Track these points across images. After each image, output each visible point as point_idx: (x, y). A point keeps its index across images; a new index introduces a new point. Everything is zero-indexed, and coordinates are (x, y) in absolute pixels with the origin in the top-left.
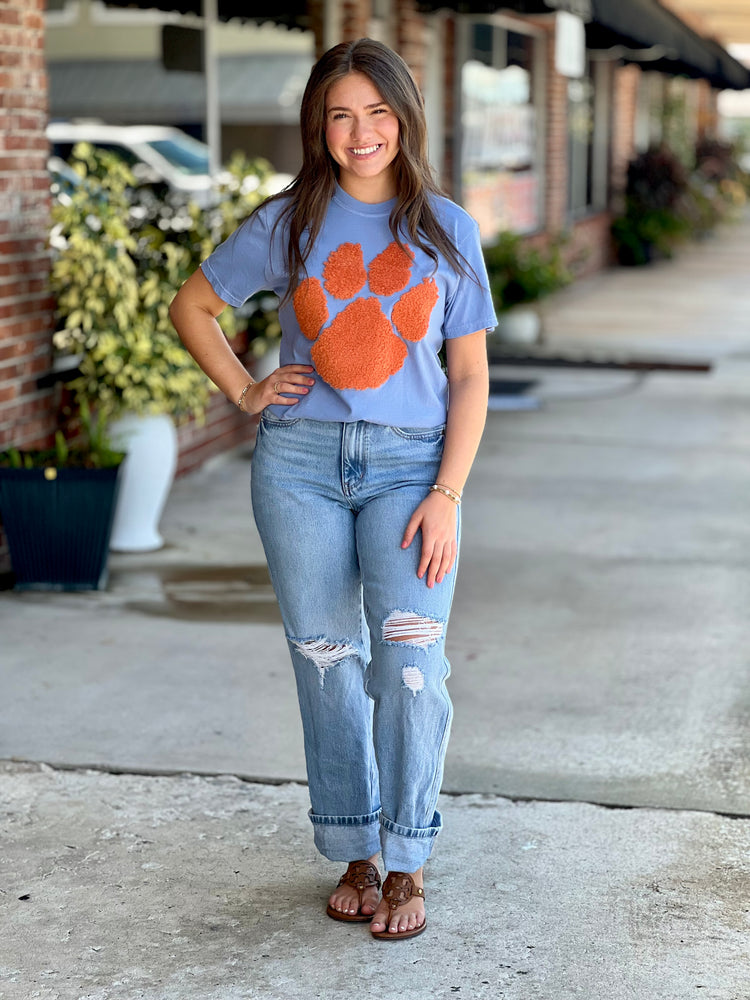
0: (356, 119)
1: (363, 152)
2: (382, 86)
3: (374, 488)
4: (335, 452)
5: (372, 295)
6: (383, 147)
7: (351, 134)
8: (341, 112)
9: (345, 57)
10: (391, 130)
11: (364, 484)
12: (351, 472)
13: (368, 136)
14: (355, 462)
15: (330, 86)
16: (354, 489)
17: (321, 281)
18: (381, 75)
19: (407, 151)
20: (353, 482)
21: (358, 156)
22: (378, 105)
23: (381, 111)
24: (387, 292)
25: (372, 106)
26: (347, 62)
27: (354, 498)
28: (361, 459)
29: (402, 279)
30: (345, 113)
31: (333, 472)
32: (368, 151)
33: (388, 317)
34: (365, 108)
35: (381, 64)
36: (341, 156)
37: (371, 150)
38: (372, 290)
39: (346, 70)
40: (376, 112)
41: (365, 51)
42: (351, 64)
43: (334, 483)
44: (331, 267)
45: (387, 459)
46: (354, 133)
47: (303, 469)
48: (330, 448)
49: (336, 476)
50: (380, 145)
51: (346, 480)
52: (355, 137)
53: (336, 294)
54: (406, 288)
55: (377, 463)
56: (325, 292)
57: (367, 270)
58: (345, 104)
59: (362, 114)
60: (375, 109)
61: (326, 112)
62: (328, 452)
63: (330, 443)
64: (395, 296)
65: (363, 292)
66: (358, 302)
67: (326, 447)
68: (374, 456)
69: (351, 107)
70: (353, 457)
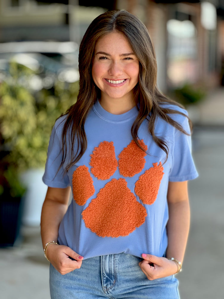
0: (113, 61)
1: (114, 82)
2: (133, 42)
3: (122, 289)
4: (97, 268)
5: (122, 177)
6: (128, 81)
7: (108, 71)
8: (104, 56)
9: (111, 21)
10: (134, 71)
11: (116, 287)
12: (107, 280)
13: (119, 73)
14: (109, 275)
15: (100, 37)
16: (110, 290)
17: (89, 168)
18: (133, 36)
19: (143, 84)
20: (109, 286)
21: (111, 85)
22: (129, 54)
23: (130, 58)
24: (130, 174)
25: (124, 55)
26: (112, 24)
27: (110, 295)
28: (113, 272)
29: (139, 166)
30: (107, 56)
31: (97, 280)
32: (118, 82)
33: (132, 191)
34: (120, 55)
35: (134, 29)
36: (100, 83)
37: (120, 82)
38: (121, 173)
39: (111, 29)
40: (126, 59)
41: (124, 18)
42: (114, 26)
43: (97, 286)
44: (94, 159)
45: (129, 272)
46: (111, 70)
47: (79, 277)
48: (94, 265)
49: (98, 282)
50: (125, 80)
51: (105, 285)
52: (111, 72)
53: (99, 176)
54: (142, 172)
55: (123, 274)
56: (91, 176)
57: (117, 159)
58: (107, 51)
59: (117, 59)
60: (126, 57)
61: (94, 54)
62: (93, 268)
63: (93, 263)
64: (136, 177)
65: (116, 175)
66: (112, 181)
67: (91, 265)
68: (121, 271)
69: (111, 54)
70: (108, 271)
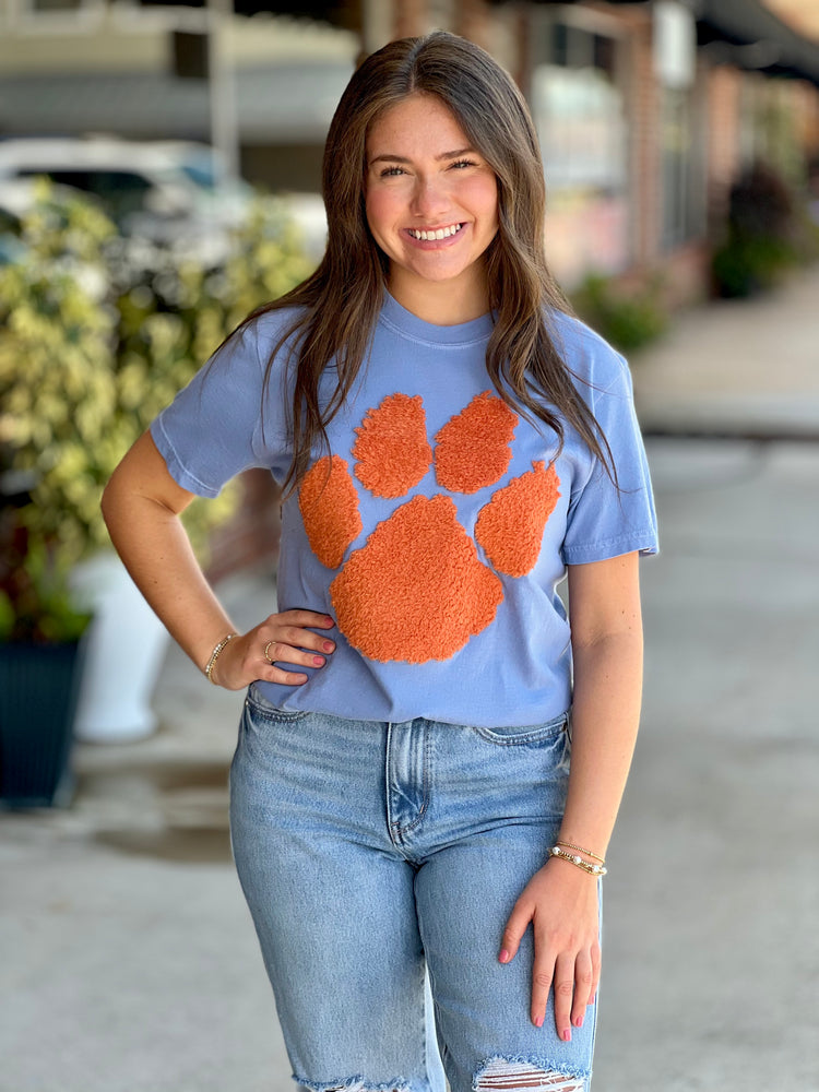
0: (420, 178)
1: (431, 236)
2: (469, 118)
3: (444, 831)
4: (374, 770)
5: (441, 491)
6: (468, 229)
7: (411, 206)
8: (394, 165)
9: (403, 66)
10: (484, 199)
11: (427, 824)
12: (402, 805)
13: (442, 209)
14: (410, 788)
15: (375, 117)
16: (410, 833)
17: (349, 462)
18: (467, 100)
19: (512, 232)
20: (407, 821)
21: (423, 243)
22: (462, 152)
23: (467, 164)
24: (468, 487)
25: (449, 155)
26: (408, 75)
27: (409, 847)
28: (420, 781)
29: (493, 464)
30: (401, 166)
31: (372, 802)
32: (441, 234)
33: (470, 532)
34: (438, 158)
35: (469, 80)
36: (393, 243)
37: (447, 233)
38: (440, 482)
39: (406, 90)
40: (456, 166)
41: (439, 55)
42: (413, 78)
43: (373, 822)
44: (367, 439)
45: (466, 781)
46: (417, 203)
47: (319, 797)
48: (365, 763)
49: (375, 809)
50: (462, 225)
51: (395, 818)
52: (418, 210)
53: (377, 487)
54: (502, 480)
55: (449, 788)
56: (355, 484)
57: (432, 445)
58: (400, 152)
59: (432, 170)
60: (456, 160)
61: (367, 163)
62: (362, 769)
63: (364, 755)
64: (482, 495)
65: (425, 485)
66: (414, 503)
67: (358, 761)
68: (442, 778)
69: (411, 156)
70: (405, 777)
